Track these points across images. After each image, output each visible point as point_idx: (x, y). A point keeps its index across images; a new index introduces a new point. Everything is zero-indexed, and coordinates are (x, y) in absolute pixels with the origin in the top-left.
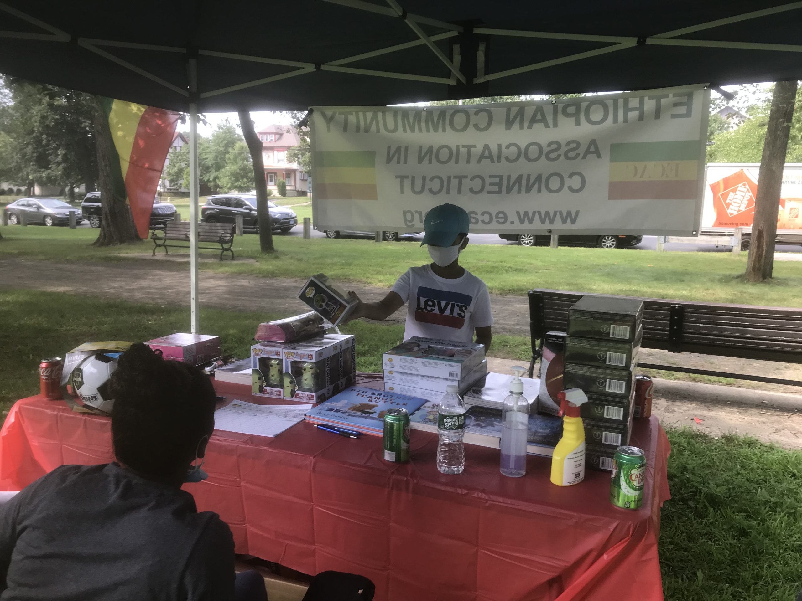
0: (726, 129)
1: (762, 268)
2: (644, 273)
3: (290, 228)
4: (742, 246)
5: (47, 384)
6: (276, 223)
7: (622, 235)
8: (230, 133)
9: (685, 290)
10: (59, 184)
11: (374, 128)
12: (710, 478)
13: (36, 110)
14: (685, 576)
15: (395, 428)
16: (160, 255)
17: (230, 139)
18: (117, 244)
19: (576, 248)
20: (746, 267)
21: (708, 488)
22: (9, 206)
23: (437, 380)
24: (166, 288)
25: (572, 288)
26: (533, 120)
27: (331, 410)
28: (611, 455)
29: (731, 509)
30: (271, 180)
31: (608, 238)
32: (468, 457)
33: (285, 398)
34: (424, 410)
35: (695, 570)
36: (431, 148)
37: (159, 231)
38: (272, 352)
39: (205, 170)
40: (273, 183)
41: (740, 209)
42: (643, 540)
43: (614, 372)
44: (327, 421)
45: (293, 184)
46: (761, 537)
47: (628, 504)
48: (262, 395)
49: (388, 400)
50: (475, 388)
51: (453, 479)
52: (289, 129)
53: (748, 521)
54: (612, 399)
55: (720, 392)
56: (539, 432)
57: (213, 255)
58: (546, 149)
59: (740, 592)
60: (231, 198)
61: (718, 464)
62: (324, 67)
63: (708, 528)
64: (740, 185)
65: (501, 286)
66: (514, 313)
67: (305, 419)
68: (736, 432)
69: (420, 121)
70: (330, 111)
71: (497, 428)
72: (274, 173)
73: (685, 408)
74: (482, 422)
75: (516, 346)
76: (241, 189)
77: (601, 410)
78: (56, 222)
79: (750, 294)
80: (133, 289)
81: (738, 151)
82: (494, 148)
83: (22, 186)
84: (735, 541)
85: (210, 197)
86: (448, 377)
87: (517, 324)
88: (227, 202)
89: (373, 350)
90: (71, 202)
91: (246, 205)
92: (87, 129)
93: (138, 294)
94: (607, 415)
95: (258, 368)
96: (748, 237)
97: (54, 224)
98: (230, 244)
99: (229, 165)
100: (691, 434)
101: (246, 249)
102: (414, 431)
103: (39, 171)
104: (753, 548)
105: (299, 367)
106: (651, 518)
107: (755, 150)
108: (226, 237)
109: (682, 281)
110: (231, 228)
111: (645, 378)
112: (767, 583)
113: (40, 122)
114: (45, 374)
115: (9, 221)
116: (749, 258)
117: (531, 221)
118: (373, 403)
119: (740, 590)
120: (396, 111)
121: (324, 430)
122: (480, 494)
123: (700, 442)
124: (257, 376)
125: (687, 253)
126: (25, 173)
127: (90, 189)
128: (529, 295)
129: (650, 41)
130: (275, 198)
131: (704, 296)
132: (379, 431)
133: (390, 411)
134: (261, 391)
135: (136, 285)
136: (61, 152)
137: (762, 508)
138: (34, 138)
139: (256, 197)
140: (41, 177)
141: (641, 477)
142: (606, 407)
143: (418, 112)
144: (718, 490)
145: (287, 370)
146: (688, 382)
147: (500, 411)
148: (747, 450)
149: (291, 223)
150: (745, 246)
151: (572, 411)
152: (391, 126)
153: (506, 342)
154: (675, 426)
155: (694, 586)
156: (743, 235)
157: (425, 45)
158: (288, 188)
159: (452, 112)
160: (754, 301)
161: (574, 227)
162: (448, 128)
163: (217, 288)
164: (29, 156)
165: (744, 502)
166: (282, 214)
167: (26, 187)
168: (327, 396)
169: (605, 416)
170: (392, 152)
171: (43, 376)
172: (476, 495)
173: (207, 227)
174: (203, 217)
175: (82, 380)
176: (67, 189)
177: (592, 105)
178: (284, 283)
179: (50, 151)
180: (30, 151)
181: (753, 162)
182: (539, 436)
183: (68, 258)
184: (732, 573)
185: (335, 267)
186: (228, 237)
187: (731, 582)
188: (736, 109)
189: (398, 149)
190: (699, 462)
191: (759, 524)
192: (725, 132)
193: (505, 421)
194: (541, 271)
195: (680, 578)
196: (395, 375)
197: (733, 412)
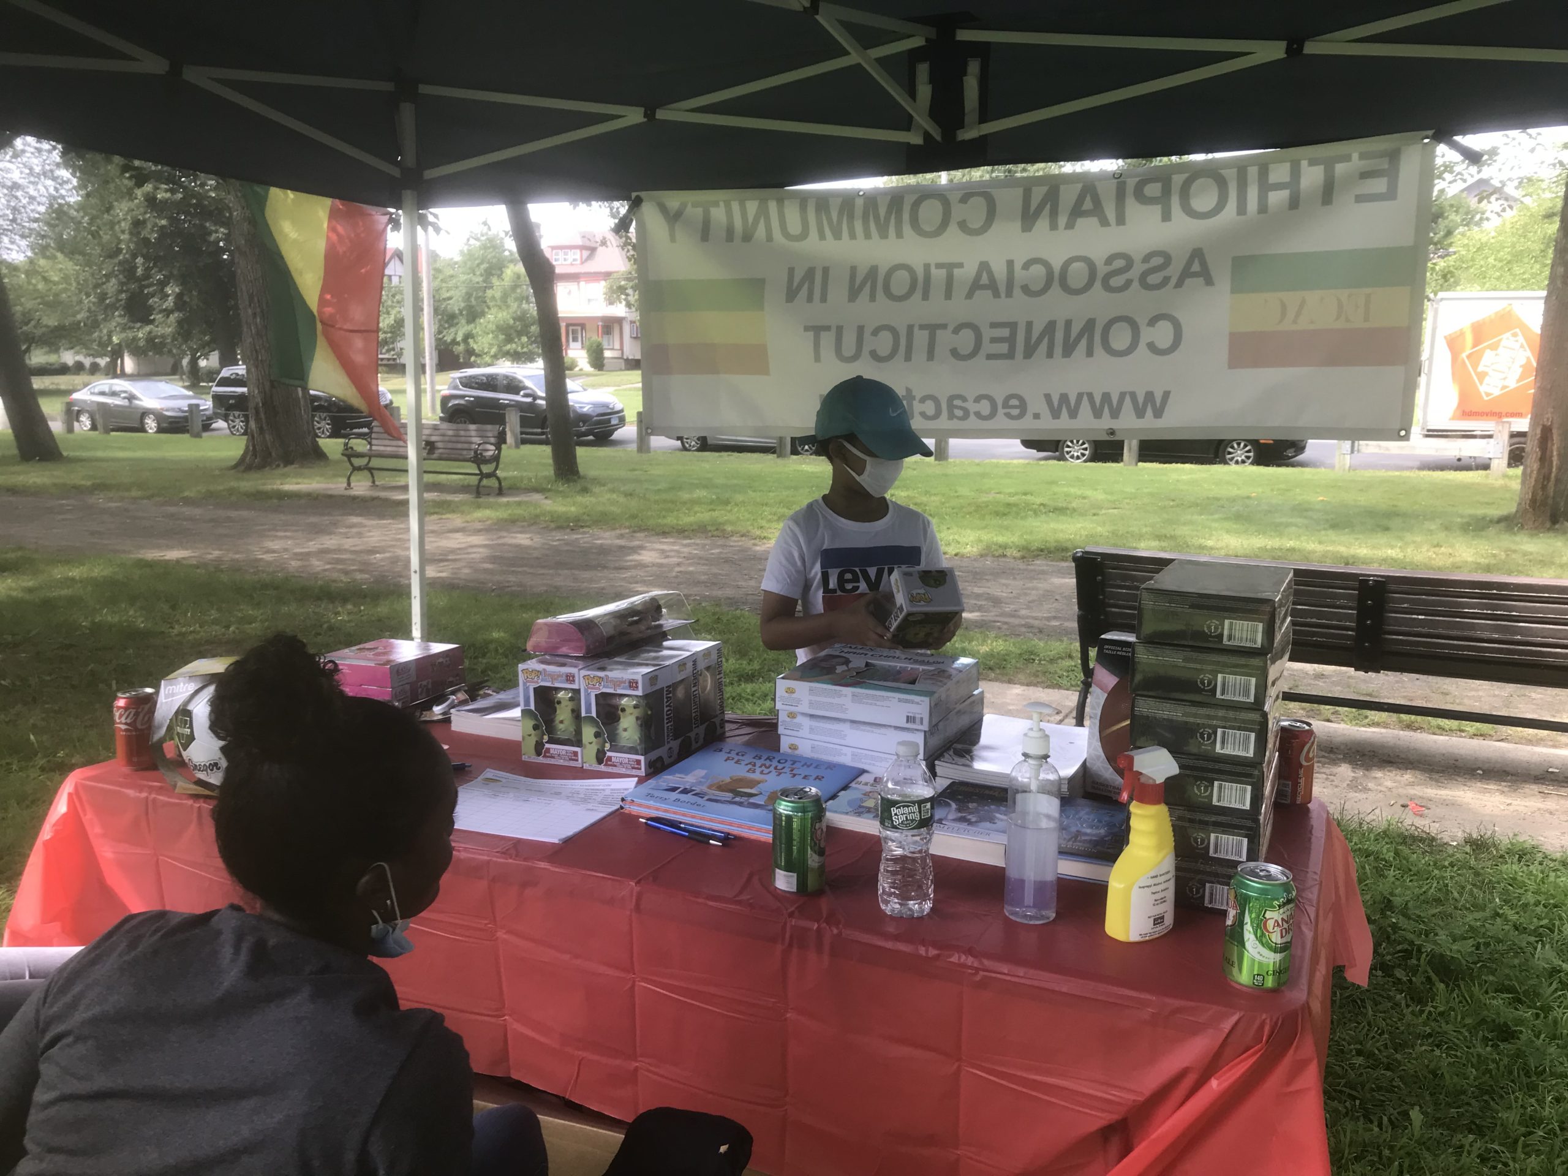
0: (1478, 224)
1: (1550, 501)
2: (1310, 513)
3: (611, 433)
4: (1510, 458)
5: (129, 740)
6: (584, 422)
7: (1265, 438)
8: (494, 247)
9: (1392, 547)
10: (170, 351)
11: (761, 232)
12: (1440, 923)
13: (122, 209)
14: (1385, 1119)
15: (795, 825)
16: (361, 486)
17: (494, 261)
18: (278, 466)
19: (1174, 466)
20: (1518, 499)
21: (1435, 943)
22: (76, 396)
23: (883, 730)
24: (373, 551)
25: (1164, 544)
26: (1077, 212)
27: (674, 789)
28: (1226, 880)
29: (1480, 985)
30: (575, 340)
31: (1239, 444)
32: (939, 885)
33: (586, 766)
34: (856, 789)
35: (1406, 1107)
36: (873, 271)
37: (359, 441)
38: (559, 676)
39: (447, 322)
40: (578, 345)
41: (1506, 383)
42: (1291, 1051)
43: (1231, 714)
44: (666, 811)
45: (617, 346)
46: (1541, 1041)
47: (1260, 978)
48: (541, 760)
49: (787, 770)
50: (959, 746)
51: (910, 927)
52: (604, 238)
53: (1516, 1009)
54: (1228, 768)
55: (1462, 752)
56: (1086, 834)
57: (463, 486)
58: (1102, 270)
59: (1496, 1152)
60: (497, 375)
61: (1456, 895)
62: (661, 114)
63: (1433, 1024)
64: (1504, 336)
65: (1024, 543)
66: (1048, 595)
67: (622, 808)
68: (1494, 831)
69: (851, 217)
70: (674, 199)
71: (1000, 825)
72: (579, 326)
73: (1389, 784)
74: (970, 813)
75: (1052, 661)
76: (517, 357)
77: (1206, 791)
78: (165, 425)
79: (1525, 554)
80: (308, 554)
81: (1501, 268)
82: (999, 270)
83: (102, 356)
84: (1489, 1049)
85: (457, 374)
86: (904, 724)
87: (1055, 618)
88: (490, 384)
89: (769, 670)
90: (194, 386)
91: (525, 388)
92: (221, 244)
93: (318, 563)
94: (1219, 801)
95: (532, 707)
96: (1522, 439)
97: (160, 430)
98: (494, 464)
99: (494, 310)
100: (1401, 835)
101: (525, 474)
102: (834, 832)
103: (130, 328)
104: (1525, 1064)
105: (610, 705)
106: (1306, 1007)
107: (1538, 266)
108: (487, 450)
109: (1387, 529)
110: (496, 434)
111: (1298, 724)
112: (1551, 1132)
113: (131, 233)
114: (123, 720)
115: (76, 424)
116: (1523, 483)
117: (1073, 414)
118: (756, 776)
119: (1497, 1148)
120: (804, 197)
121: (659, 828)
122: (963, 957)
123: (1419, 851)
124: (530, 723)
125: (1397, 473)
126: (105, 331)
127: (228, 360)
128: (1075, 559)
129: (1312, 48)
130: (582, 374)
131: (1430, 558)
132: (767, 832)
133: (785, 793)
134: (538, 753)
135: (313, 546)
136: (171, 290)
137: (1545, 984)
138: (120, 263)
139: (542, 372)
140: (135, 339)
141: (1286, 926)
142: (1216, 783)
143: (848, 200)
144: (1455, 947)
145: (588, 710)
146: (1396, 732)
147: (1005, 790)
148: (1515, 867)
149: (614, 422)
150: (1516, 457)
151: (1147, 793)
152: (795, 226)
153: (1032, 653)
154: (1368, 819)
155: (1405, 1140)
156: (1513, 435)
157: (859, 65)
158: (607, 354)
159: (914, 197)
160: (1534, 569)
161: (1160, 423)
162: (907, 229)
163: (470, 550)
164: (113, 299)
165: (1507, 971)
166: (595, 405)
167: (108, 359)
168: (667, 761)
169: (1215, 802)
170: (797, 280)
171: (121, 723)
172: (954, 959)
173: (450, 433)
174: (442, 412)
175: (192, 732)
176: (185, 362)
177: (1194, 181)
178: (598, 539)
179: (151, 289)
180: (113, 289)
181: (1533, 290)
182: (1085, 841)
183: (186, 494)
184: (1480, 1114)
185: (697, 508)
186: (490, 451)
187: (1480, 1132)
188: (1496, 183)
189: (810, 273)
190: (1417, 891)
191: (1537, 1016)
192: (1476, 229)
193: (1014, 812)
194: (1103, 511)
195: (1376, 1123)
196: (799, 719)
197: (1489, 791)
